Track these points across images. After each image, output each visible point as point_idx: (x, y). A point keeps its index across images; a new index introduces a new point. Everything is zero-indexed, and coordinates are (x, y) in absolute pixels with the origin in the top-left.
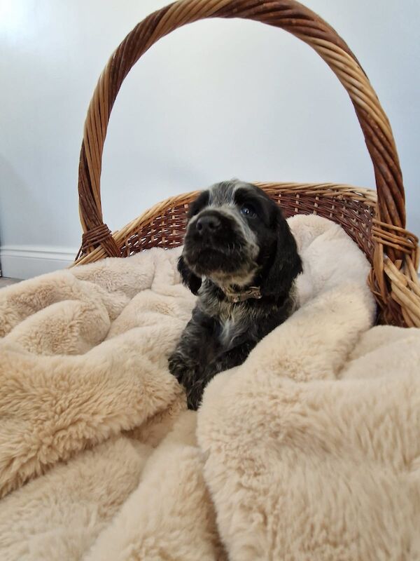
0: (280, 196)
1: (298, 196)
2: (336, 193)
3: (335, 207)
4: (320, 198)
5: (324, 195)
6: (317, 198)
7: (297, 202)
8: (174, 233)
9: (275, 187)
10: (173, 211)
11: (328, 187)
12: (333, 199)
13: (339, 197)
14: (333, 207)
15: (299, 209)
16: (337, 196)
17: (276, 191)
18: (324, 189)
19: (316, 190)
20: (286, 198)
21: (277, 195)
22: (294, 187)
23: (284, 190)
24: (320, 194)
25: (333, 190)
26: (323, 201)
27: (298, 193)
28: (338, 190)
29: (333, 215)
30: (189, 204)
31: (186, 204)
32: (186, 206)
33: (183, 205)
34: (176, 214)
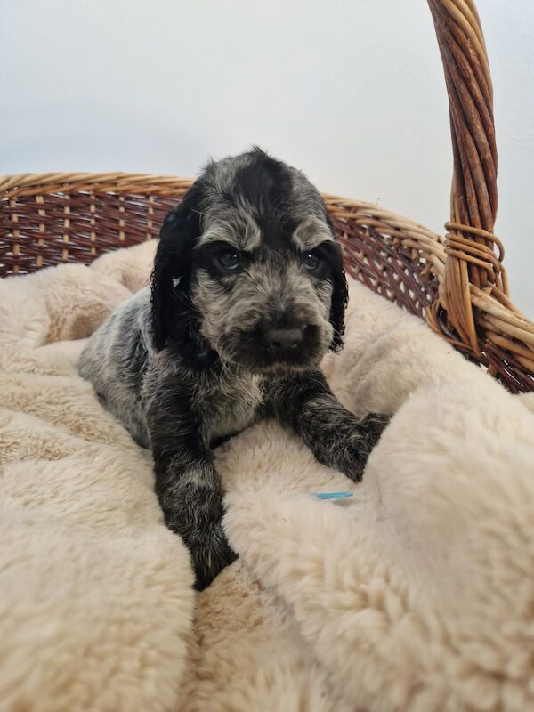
8: (17, 250)
10: (14, 204)
30: (45, 196)
31: (39, 194)
32: (40, 200)
33: (34, 197)
34: (20, 211)
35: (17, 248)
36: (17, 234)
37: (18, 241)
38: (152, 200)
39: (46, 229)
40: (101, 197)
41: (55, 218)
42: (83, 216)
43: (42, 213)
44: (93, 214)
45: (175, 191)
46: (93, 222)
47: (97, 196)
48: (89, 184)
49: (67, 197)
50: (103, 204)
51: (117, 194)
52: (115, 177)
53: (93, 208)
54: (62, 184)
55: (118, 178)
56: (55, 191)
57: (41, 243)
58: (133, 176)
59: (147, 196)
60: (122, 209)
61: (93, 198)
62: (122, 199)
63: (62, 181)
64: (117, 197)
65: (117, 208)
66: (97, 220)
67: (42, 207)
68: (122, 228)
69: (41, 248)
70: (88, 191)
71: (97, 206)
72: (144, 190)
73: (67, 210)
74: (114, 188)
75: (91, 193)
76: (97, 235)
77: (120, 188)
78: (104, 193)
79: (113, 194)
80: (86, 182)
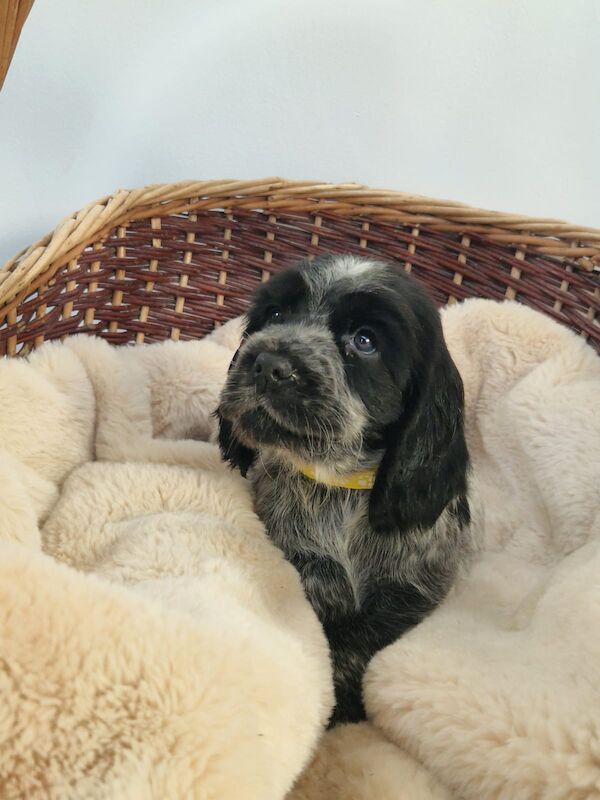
0: (416, 233)
1: (466, 242)
2: (574, 250)
3: (571, 286)
4: (528, 256)
5: (541, 249)
6: (520, 256)
7: (462, 259)
9: (405, 207)
11: (555, 231)
12: (564, 265)
13: (586, 262)
14: (564, 286)
15: (465, 278)
16: (577, 258)
17: (407, 219)
18: (540, 233)
19: (519, 232)
20: (431, 241)
21: (409, 229)
22: (460, 215)
23: (429, 219)
24: (529, 245)
25: (567, 240)
26: (536, 266)
27: (467, 234)
28: (581, 242)
29: (564, 306)
30: (164, 218)
31: (156, 216)
32: (156, 224)
33: (149, 219)
34: (130, 243)
35: (119, 295)
36: (122, 276)
37: (120, 286)
38: (319, 222)
39: (159, 267)
40: (241, 216)
41: (175, 250)
42: (213, 246)
43: (157, 243)
44: (226, 243)
45: (358, 210)
46: (226, 255)
47: (235, 217)
48: (228, 198)
49: (194, 219)
50: (245, 227)
51: (267, 213)
52: (267, 187)
53: (228, 235)
54: (188, 200)
55: (272, 189)
56: (179, 210)
57: (150, 288)
58: (294, 186)
59: (312, 217)
60: (271, 237)
61: (231, 218)
62: (273, 220)
63: (189, 196)
64: (266, 217)
65: (264, 234)
66: (231, 252)
67: (157, 234)
68: (268, 265)
69: (148, 295)
70: (225, 208)
71: (234, 231)
72: (310, 207)
73: (191, 238)
74: (263, 204)
75: (228, 211)
76: (229, 274)
77: (272, 204)
78: (247, 211)
79: (261, 211)
80: (224, 197)
